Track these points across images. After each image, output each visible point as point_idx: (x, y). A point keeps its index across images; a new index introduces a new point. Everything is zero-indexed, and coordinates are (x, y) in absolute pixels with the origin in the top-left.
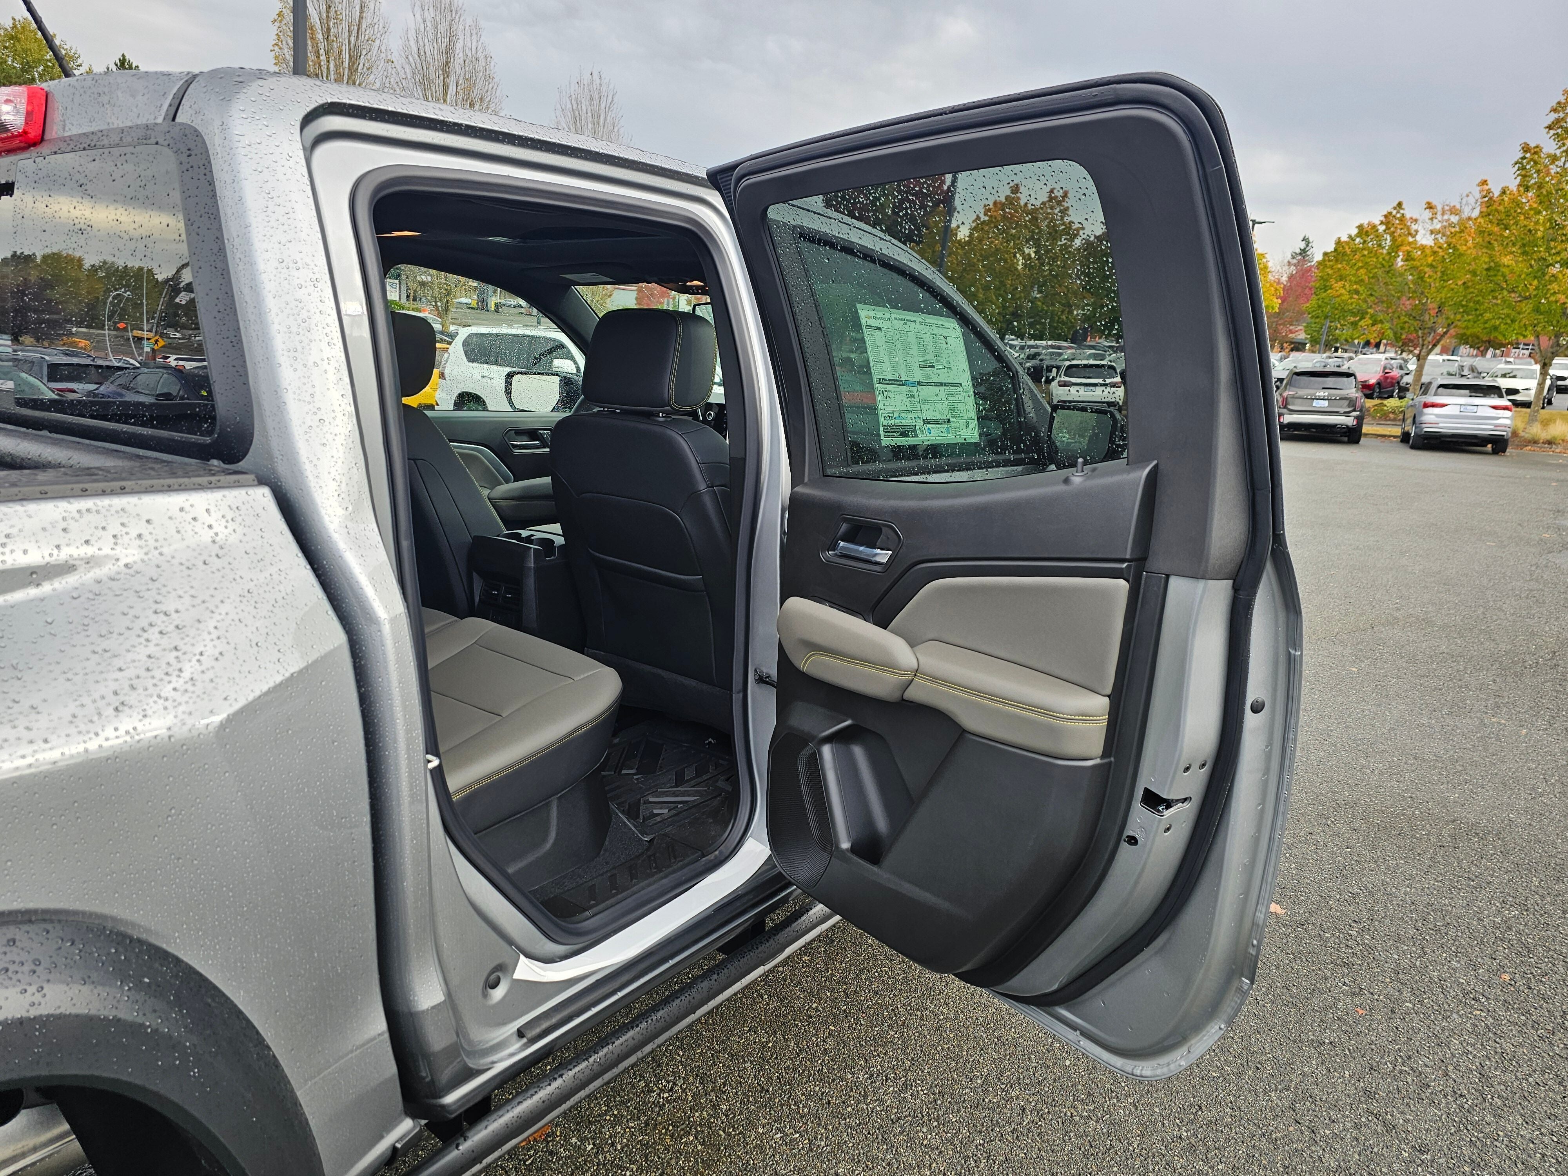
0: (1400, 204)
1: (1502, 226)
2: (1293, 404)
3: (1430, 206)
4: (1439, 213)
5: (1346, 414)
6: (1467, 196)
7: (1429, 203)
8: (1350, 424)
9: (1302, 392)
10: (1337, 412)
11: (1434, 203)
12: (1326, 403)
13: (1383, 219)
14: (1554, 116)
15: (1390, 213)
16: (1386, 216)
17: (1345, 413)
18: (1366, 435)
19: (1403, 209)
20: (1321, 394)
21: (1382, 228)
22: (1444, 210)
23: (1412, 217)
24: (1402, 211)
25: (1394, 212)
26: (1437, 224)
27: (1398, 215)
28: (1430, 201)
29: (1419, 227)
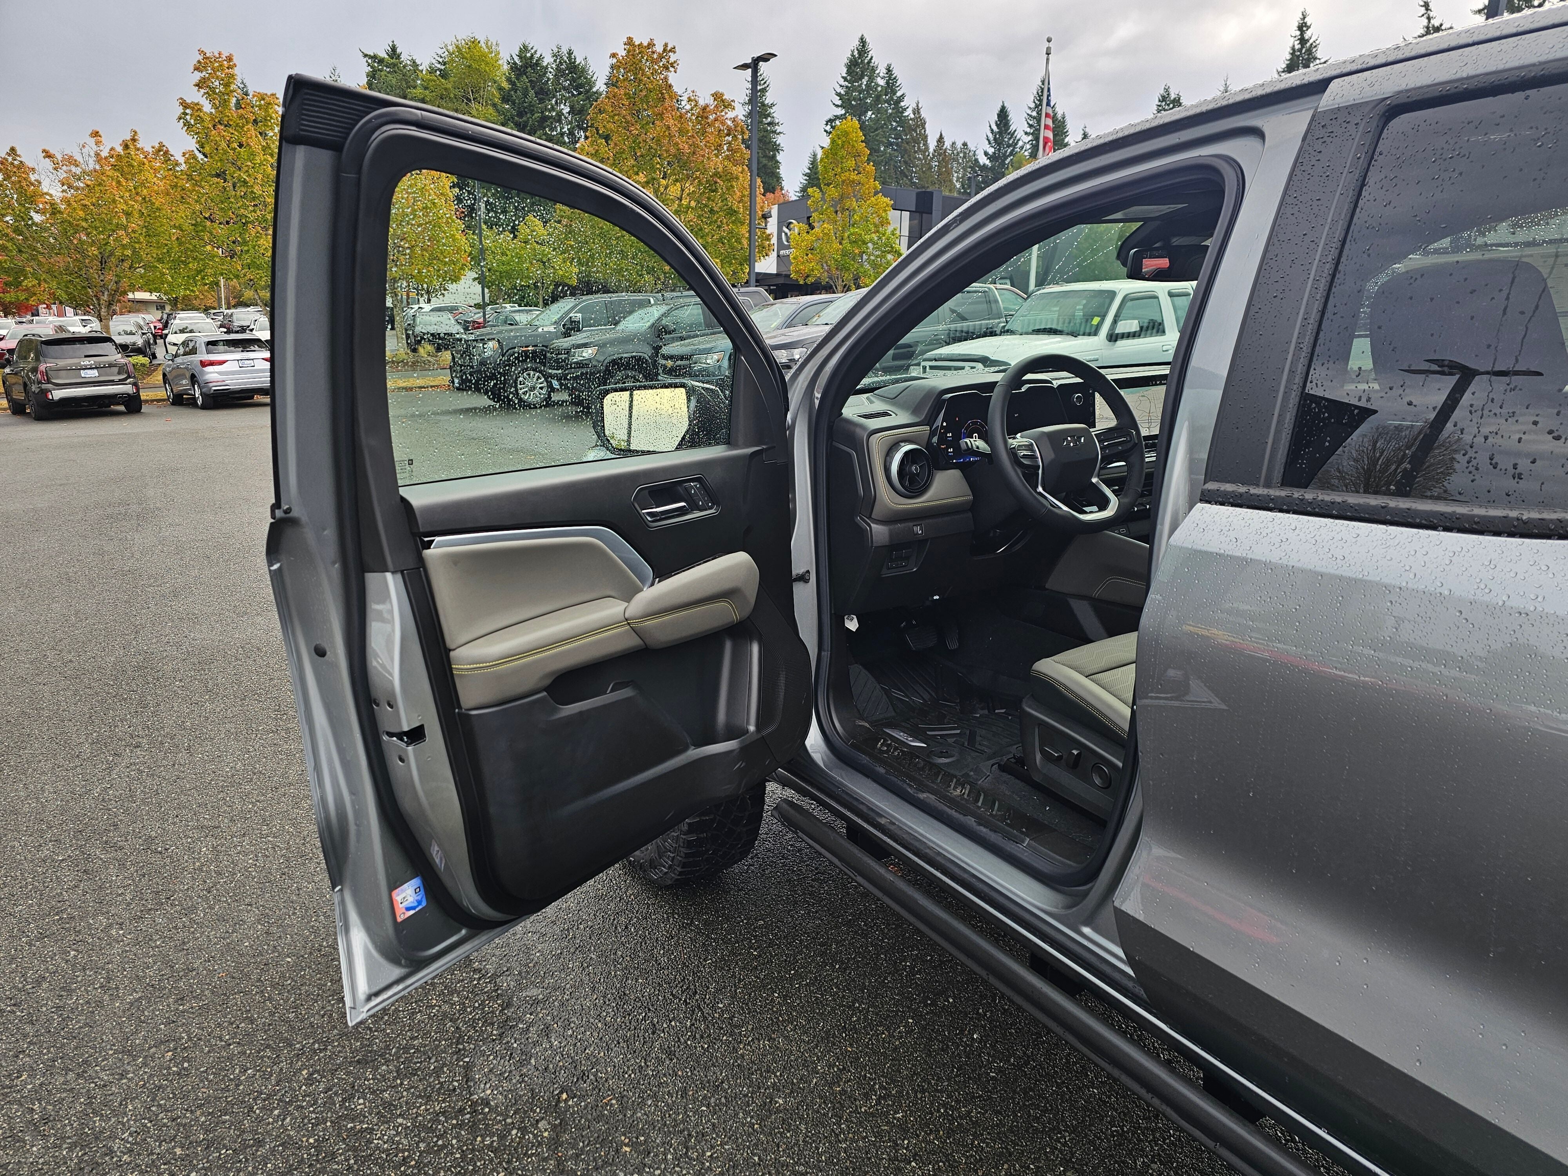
0: (13, 149)
2: (58, 378)
3: (48, 155)
4: (61, 164)
5: (121, 382)
6: (84, 147)
7: (44, 151)
8: (131, 392)
9: (62, 363)
10: (113, 381)
11: (52, 151)
12: (95, 373)
14: (198, 76)
17: (120, 380)
18: (147, 401)
19: (18, 156)
20: (87, 362)
22: (64, 159)
23: (31, 166)
24: (18, 158)
25: (10, 159)
26: (62, 174)
27: (16, 162)
28: (47, 149)
29: (43, 177)
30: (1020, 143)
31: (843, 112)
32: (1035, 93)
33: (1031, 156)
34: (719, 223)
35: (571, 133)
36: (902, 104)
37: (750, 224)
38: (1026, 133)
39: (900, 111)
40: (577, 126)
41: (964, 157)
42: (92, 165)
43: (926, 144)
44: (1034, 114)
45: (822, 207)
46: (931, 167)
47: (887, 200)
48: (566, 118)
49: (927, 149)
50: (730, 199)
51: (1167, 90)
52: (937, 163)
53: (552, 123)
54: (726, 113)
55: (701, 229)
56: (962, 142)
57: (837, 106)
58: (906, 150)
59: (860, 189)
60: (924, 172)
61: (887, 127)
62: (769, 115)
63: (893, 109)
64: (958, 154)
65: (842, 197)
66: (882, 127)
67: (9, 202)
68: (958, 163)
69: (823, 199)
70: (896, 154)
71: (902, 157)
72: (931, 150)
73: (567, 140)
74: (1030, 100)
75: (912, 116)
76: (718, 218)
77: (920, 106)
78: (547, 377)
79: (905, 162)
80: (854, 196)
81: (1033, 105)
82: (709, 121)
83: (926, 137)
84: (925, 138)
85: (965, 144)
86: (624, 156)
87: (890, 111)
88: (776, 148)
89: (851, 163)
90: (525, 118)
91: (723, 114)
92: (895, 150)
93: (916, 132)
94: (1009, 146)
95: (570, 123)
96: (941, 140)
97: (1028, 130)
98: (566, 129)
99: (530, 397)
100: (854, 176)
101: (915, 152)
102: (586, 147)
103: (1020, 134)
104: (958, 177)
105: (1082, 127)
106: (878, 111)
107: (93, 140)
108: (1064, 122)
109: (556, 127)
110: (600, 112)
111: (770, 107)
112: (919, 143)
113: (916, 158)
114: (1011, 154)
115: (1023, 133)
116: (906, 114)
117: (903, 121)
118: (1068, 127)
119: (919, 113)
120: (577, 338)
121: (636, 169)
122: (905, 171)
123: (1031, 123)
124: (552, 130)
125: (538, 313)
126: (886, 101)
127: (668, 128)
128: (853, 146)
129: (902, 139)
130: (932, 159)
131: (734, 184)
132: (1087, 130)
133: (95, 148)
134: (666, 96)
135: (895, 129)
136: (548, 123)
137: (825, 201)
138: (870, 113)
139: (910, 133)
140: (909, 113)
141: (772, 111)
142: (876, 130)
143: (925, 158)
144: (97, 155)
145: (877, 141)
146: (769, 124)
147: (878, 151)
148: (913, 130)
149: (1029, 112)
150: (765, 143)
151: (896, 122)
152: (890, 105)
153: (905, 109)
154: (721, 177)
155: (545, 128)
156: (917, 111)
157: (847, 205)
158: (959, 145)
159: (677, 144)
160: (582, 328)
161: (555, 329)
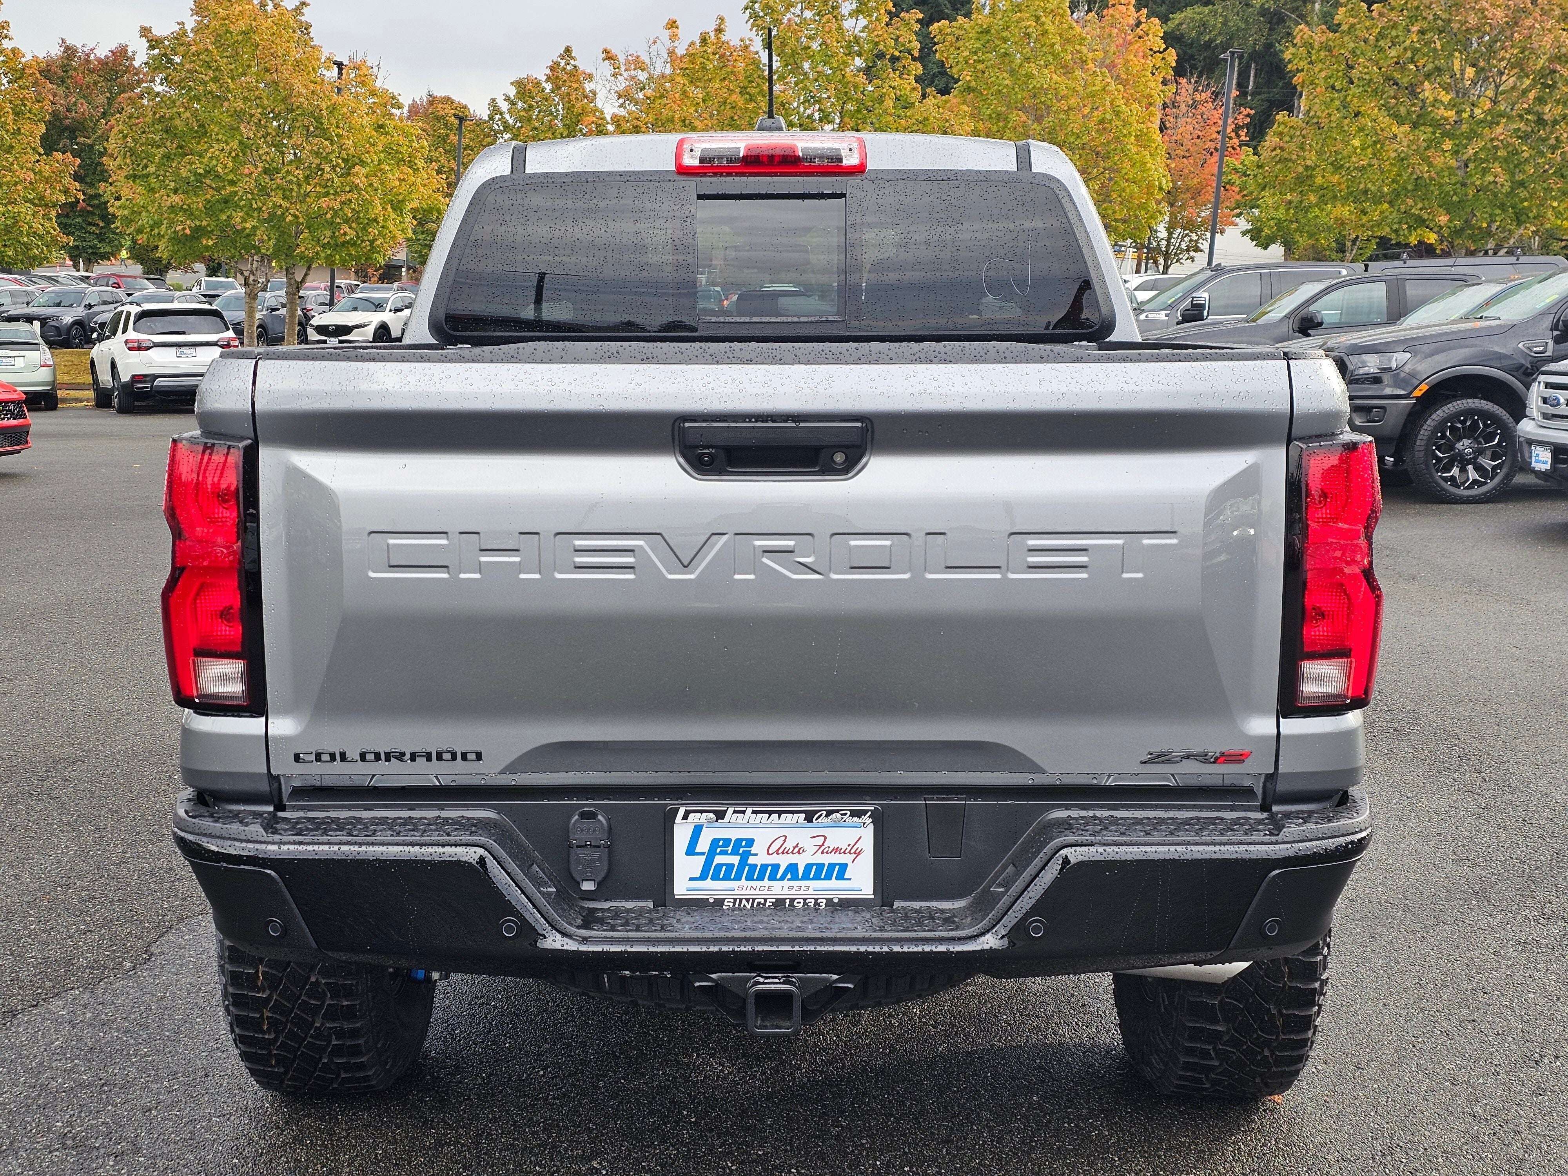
0: (568, 50)
1: (747, 96)
3: (609, 56)
4: (623, 68)
6: (655, 42)
7: (606, 51)
11: (615, 51)
13: (548, 72)
15: (557, 64)
16: (552, 69)
19: (574, 59)
21: (548, 87)
22: (627, 62)
23: (588, 71)
24: (572, 62)
25: (563, 63)
26: (622, 84)
27: (569, 68)
28: (609, 48)
29: (599, 87)
42: (662, 67)
67: (551, 121)
107: (668, 32)
133: (668, 44)
144: (671, 53)
160: (1208, 315)
161: (1167, 315)
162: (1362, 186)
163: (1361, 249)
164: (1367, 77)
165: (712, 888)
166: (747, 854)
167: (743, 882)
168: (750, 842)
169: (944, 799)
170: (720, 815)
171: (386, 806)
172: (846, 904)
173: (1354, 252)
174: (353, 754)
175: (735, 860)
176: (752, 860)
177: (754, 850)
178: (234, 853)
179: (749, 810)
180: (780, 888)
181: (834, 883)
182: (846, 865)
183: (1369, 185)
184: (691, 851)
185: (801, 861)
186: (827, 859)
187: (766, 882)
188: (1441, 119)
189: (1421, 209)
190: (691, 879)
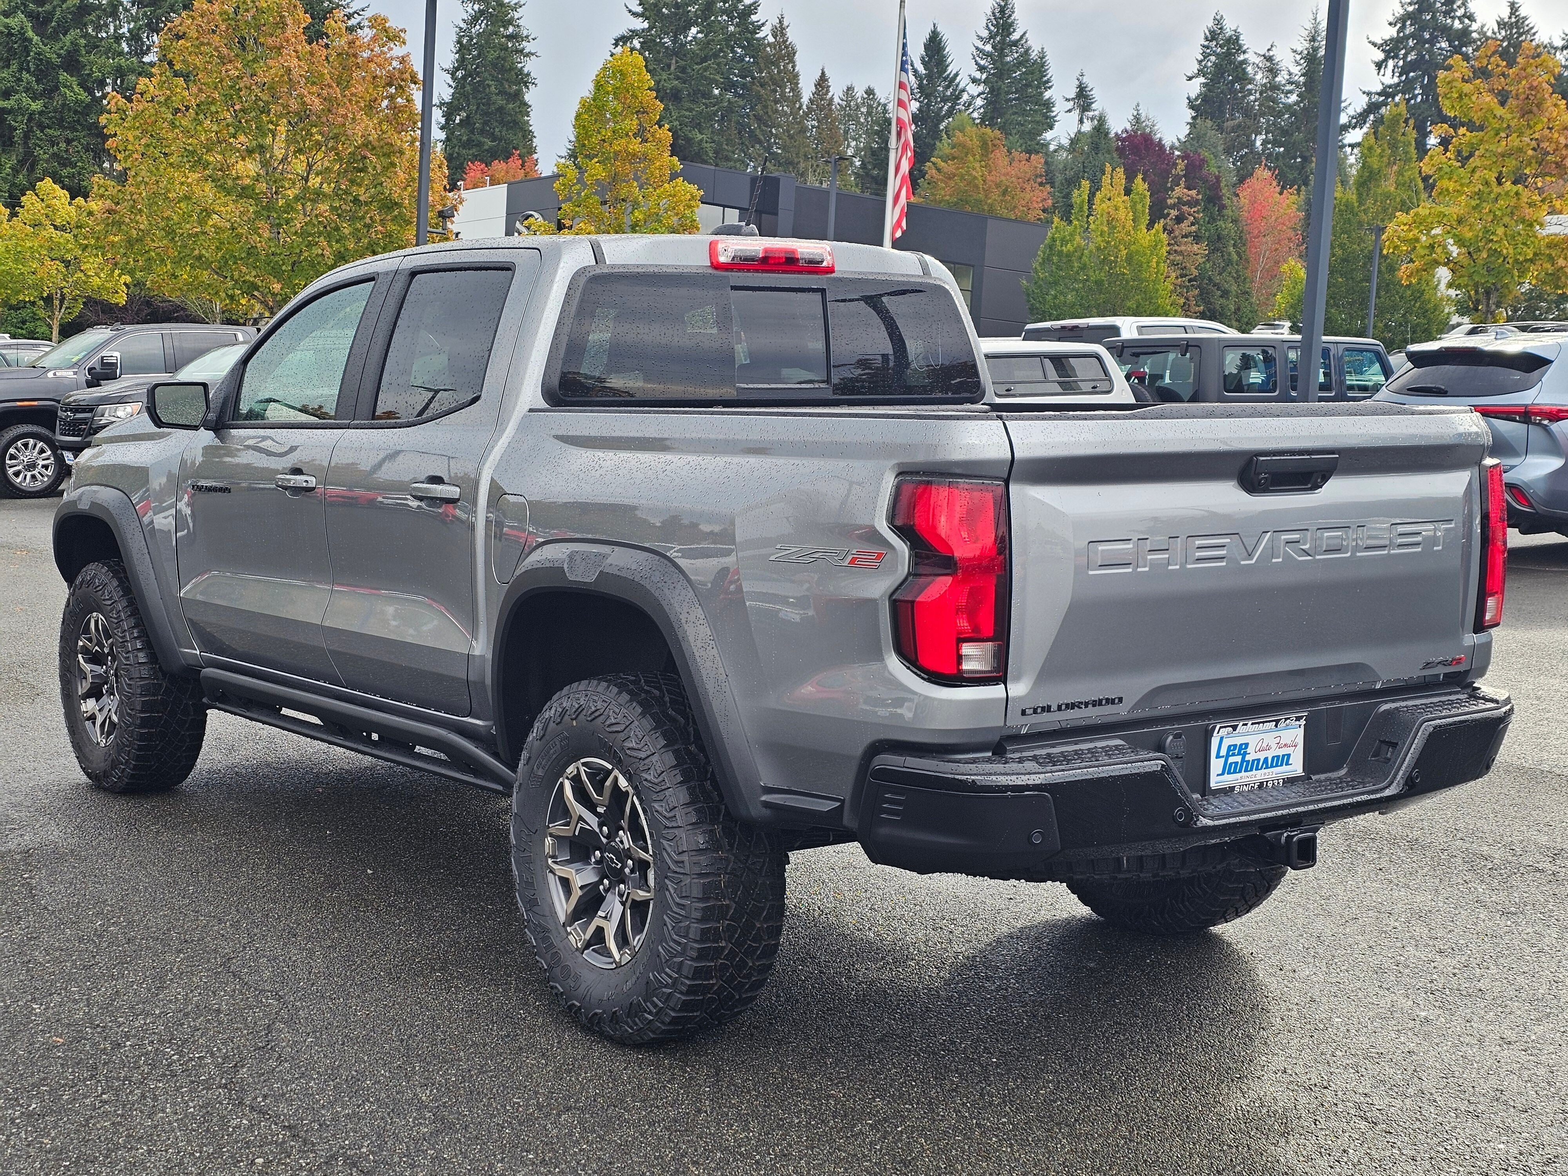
30: (965, 97)
31: (646, 25)
32: (989, 13)
33: (983, 120)
34: (368, 221)
35: (135, 37)
36: (754, 18)
37: (418, 225)
38: (974, 81)
39: (748, 29)
40: (147, 25)
41: (869, 113)
43: (795, 89)
44: (988, 48)
45: (579, 194)
46: (804, 130)
47: (693, 188)
48: (126, 10)
49: (798, 96)
50: (387, 184)
51: (1218, 21)
52: (815, 123)
53: (99, 18)
54: (391, 49)
55: (337, 229)
56: (864, 87)
57: (635, 14)
58: (759, 97)
59: (645, 168)
60: (791, 137)
61: (725, 57)
62: (510, 22)
63: (737, 25)
64: (858, 107)
65: (615, 178)
66: (716, 56)
68: (858, 122)
69: (580, 181)
70: (742, 103)
71: (752, 109)
72: (805, 100)
73: (126, 49)
74: (980, 26)
75: (771, 39)
76: (366, 213)
77: (785, 23)
78: (55, 447)
79: (758, 118)
80: (637, 179)
81: (985, 34)
82: (359, 60)
83: (797, 76)
84: (794, 78)
85: (870, 92)
86: (213, 109)
87: (732, 28)
88: (523, 80)
89: (631, 124)
90: (48, 7)
91: (385, 49)
92: (740, 96)
93: (778, 67)
94: (945, 100)
95: (135, 19)
96: (822, 82)
97: (978, 75)
98: (124, 30)
99: (23, 481)
100: (635, 146)
101: (776, 102)
102: (152, 88)
103: (963, 81)
104: (857, 148)
105: (1077, 74)
106: (707, 29)
108: (1043, 65)
109: (106, 25)
110: (179, 37)
111: (514, 9)
112: (782, 88)
113: (777, 111)
114: (950, 113)
115: (968, 80)
116: (761, 35)
117: (754, 47)
118: (1050, 73)
119: (783, 35)
120: (108, 388)
121: (232, 130)
122: (758, 132)
123: (982, 62)
124: (98, 28)
125: (47, 349)
126: (724, 12)
127: (289, 71)
128: (634, 96)
129: (753, 78)
130: (806, 114)
131: (397, 161)
132: (1085, 80)
134: (289, 21)
135: (741, 59)
136: (93, 17)
137: (585, 185)
138: (694, 30)
139: (767, 67)
140: (766, 33)
141: (516, 15)
142: (705, 59)
143: (794, 113)
145: (706, 78)
146: (510, 37)
147: (708, 95)
148: (773, 63)
149: (980, 45)
150: (503, 70)
151: (743, 48)
152: (732, 18)
153: (759, 27)
154: (374, 148)
155: (85, 25)
156: (780, 31)
157: (623, 194)
158: (860, 92)
159: (302, 96)
160: (121, 374)
161: (75, 373)
162: (196, 252)
163: (69, 308)
164: (190, 148)
165: (1229, 780)
166: (1245, 753)
167: (1243, 774)
168: (1247, 745)
169: (1331, 704)
170: (1234, 728)
171: (1063, 744)
172: (1290, 781)
173: (63, 310)
174: (1054, 707)
175: (1238, 759)
176: (1247, 758)
177: (1248, 751)
178: (1023, 783)
179: (1250, 722)
180: (1260, 775)
181: (1284, 768)
182: (1289, 755)
183: (204, 252)
184: (1218, 757)
185: (1270, 754)
186: (1281, 752)
187: (1254, 772)
188: (260, 193)
189: (255, 277)
190: (1218, 775)
